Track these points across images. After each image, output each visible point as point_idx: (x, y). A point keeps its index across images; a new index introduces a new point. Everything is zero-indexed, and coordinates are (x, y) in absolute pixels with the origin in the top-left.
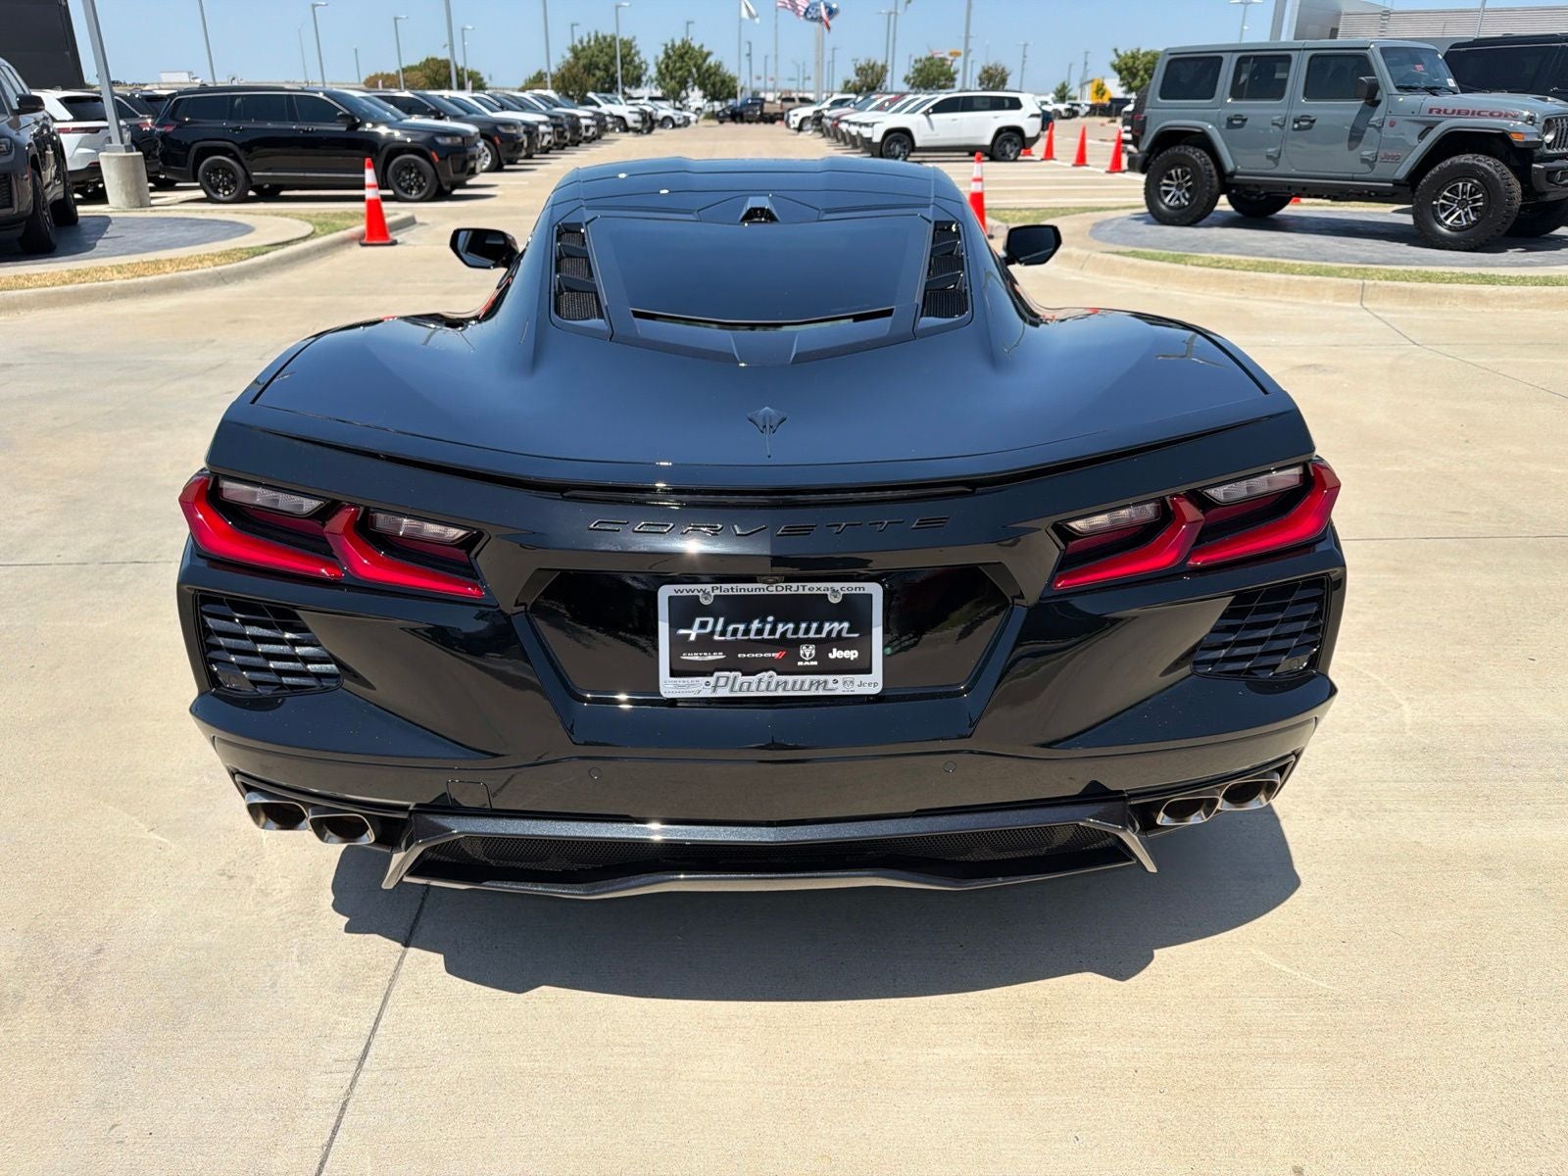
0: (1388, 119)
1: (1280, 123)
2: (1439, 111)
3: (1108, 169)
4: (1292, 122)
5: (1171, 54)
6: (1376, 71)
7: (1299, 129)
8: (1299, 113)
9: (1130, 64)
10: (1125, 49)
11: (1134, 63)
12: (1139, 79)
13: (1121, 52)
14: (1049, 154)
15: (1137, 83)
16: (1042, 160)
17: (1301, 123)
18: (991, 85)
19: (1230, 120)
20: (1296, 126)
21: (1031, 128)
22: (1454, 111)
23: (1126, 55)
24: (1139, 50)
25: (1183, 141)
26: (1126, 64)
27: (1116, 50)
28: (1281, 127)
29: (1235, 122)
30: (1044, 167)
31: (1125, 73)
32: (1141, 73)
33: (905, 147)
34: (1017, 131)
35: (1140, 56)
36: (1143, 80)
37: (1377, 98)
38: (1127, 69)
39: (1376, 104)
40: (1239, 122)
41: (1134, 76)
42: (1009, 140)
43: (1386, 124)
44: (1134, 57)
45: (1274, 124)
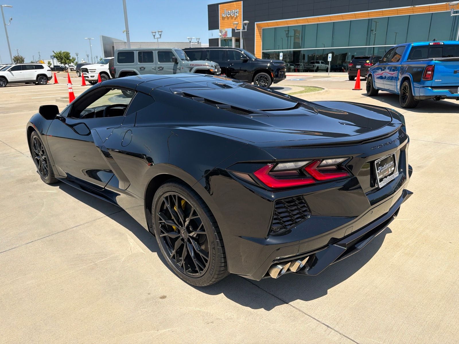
0: (181, 67)
1: (155, 69)
2: (192, 65)
3: (82, 85)
4: (157, 68)
5: (118, 51)
6: (175, 55)
7: (160, 70)
8: (159, 66)
9: (59, 55)
10: (57, 51)
11: (61, 55)
12: (64, 60)
13: (55, 52)
14: (56, 82)
15: (63, 61)
16: (54, 84)
17: (160, 69)
18: (19, 62)
19: (140, 68)
20: (159, 69)
21: (49, 74)
22: (196, 65)
23: (57, 53)
24: (61, 51)
25: (128, 74)
26: (58, 56)
27: (53, 51)
28: (155, 70)
29: (142, 69)
30: (55, 86)
31: (58, 58)
32: (64, 58)
33: (4, 82)
34: (45, 75)
35: (62, 53)
36: (65, 60)
37: (178, 62)
38: (59, 57)
39: (177, 63)
40: (143, 69)
41: (62, 59)
42: (43, 78)
43: (181, 68)
44: (60, 53)
45: (153, 69)
